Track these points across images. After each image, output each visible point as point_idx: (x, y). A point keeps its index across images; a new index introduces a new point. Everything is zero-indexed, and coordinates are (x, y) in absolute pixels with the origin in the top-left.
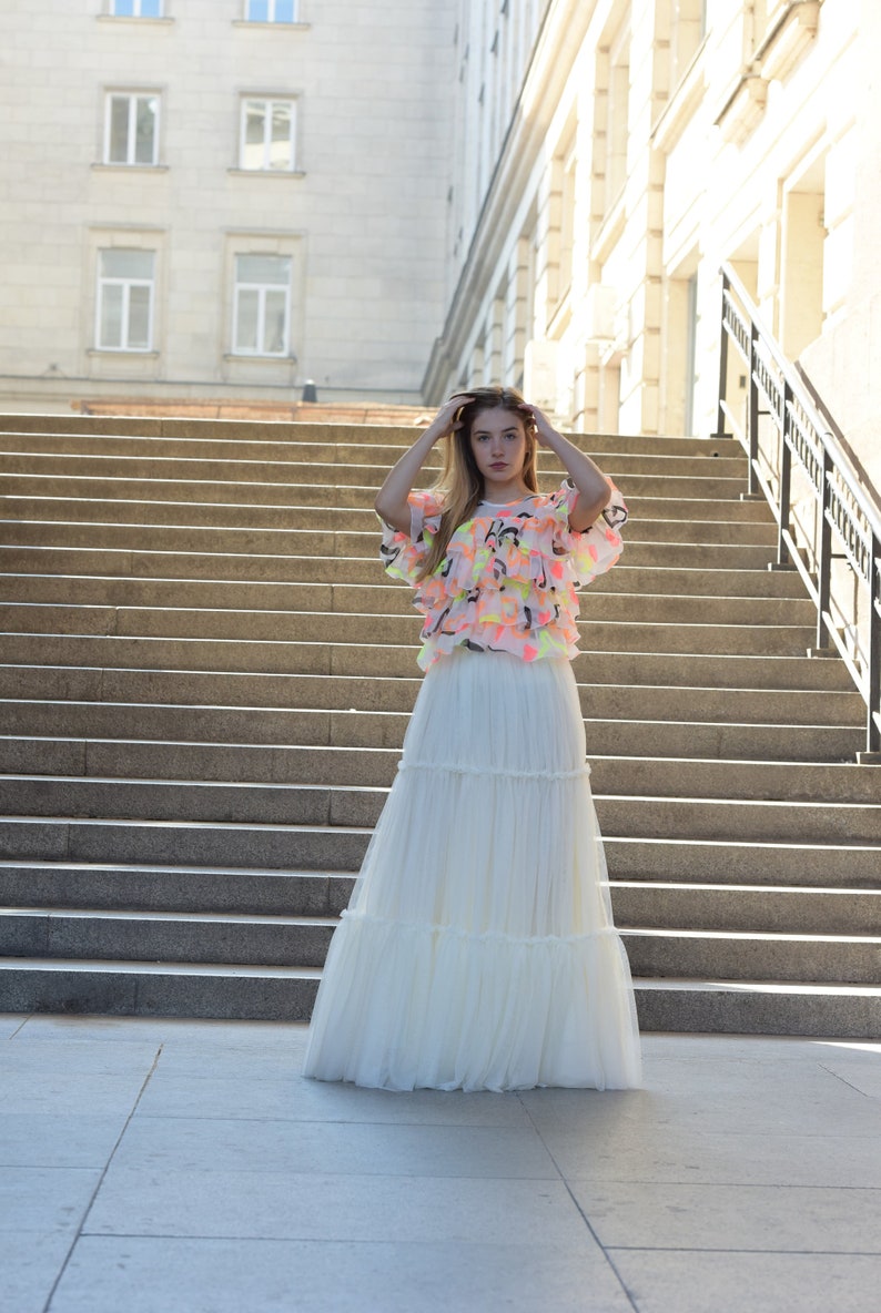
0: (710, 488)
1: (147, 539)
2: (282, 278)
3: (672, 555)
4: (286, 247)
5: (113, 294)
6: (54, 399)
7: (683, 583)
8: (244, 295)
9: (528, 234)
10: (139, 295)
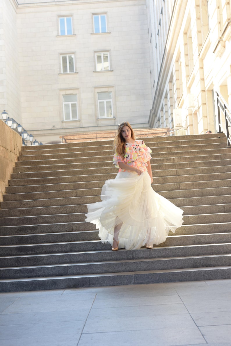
0: (218, 146)
1: (82, 173)
2: (110, 98)
3: (210, 164)
4: (110, 90)
5: (67, 106)
6: (55, 134)
7: (213, 170)
8: (100, 103)
9: (171, 81)
10: (74, 106)
